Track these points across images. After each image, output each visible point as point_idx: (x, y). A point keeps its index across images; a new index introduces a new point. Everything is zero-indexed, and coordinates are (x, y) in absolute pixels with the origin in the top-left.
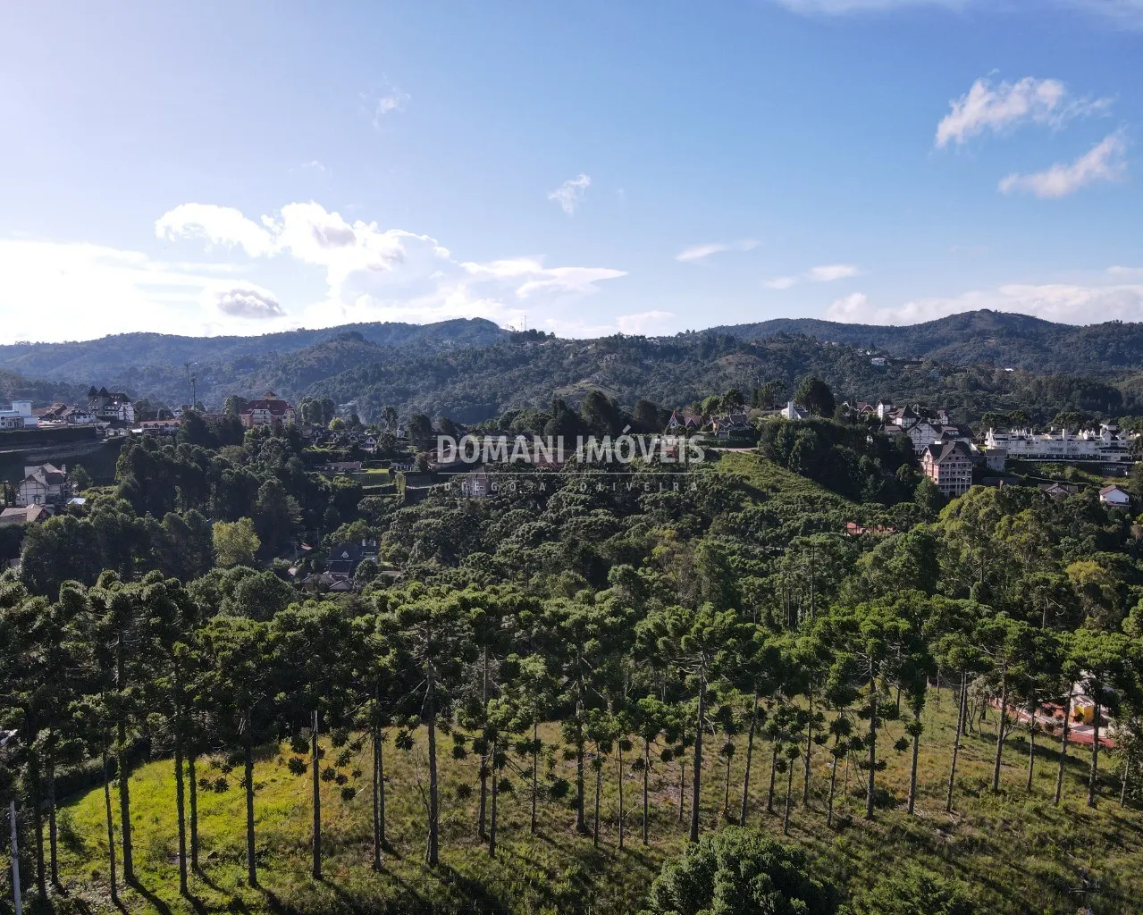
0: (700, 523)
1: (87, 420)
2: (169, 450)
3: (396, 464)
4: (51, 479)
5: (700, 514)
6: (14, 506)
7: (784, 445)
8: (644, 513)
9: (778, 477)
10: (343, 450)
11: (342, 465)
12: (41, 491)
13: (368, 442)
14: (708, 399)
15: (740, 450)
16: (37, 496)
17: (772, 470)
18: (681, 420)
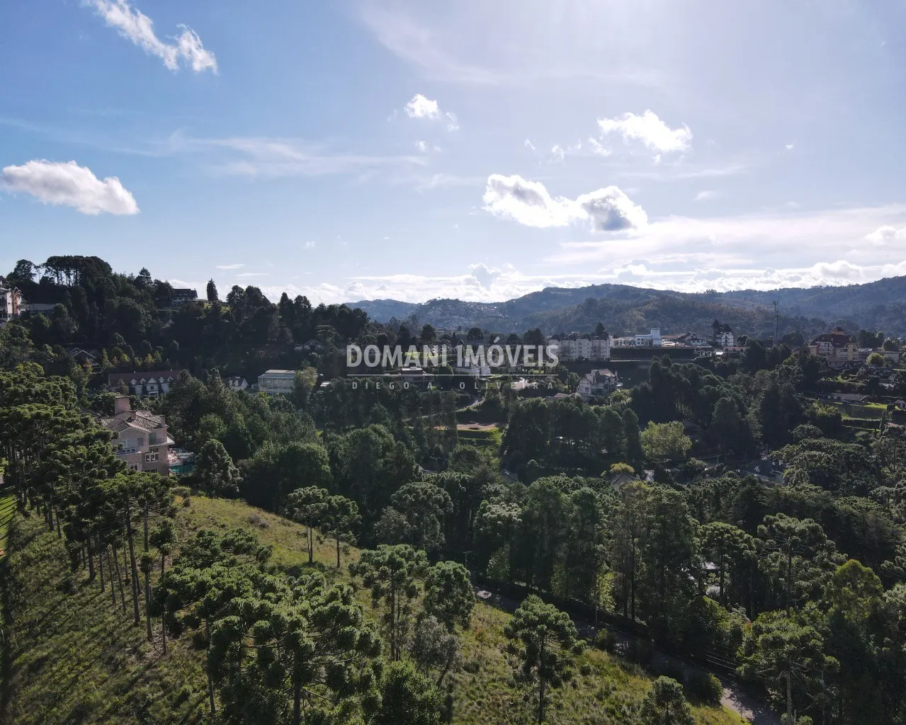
3: (902, 402)
10: (860, 384)
11: (844, 397)
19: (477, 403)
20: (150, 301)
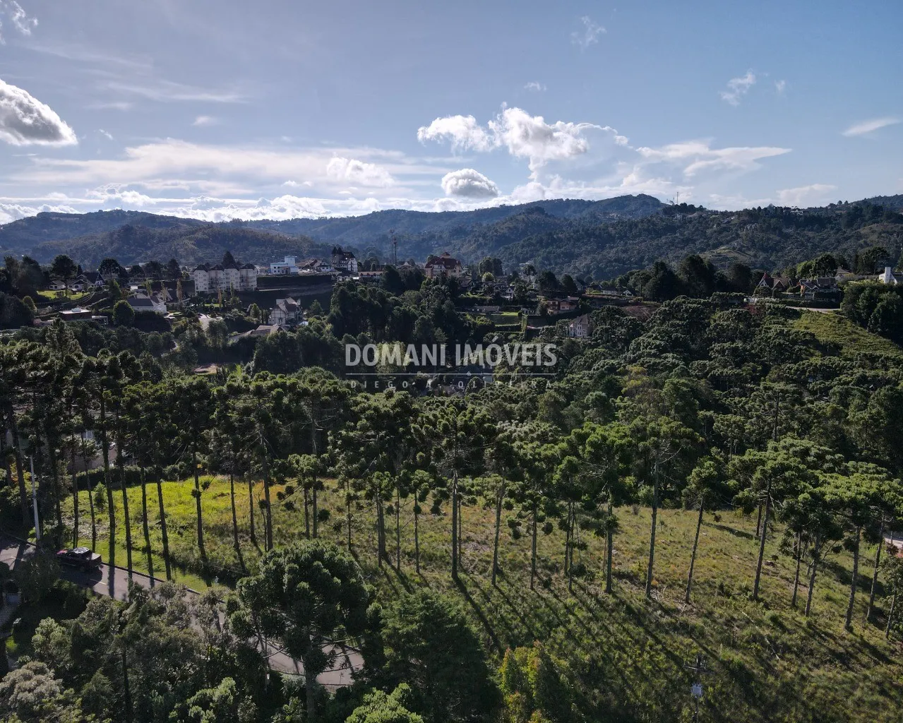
0: (759, 371)
1: (328, 270)
2: (363, 291)
3: (525, 309)
4: (290, 308)
5: (763, 364)
6: (267, 324)
7: (865, 307)
8: (711, 359)
9: (854, 336)
10: (489, 298)
11: (485, 308)
12: (283, 316)
13: (508, 291)
14: (803, 264)
15: (820, 310)
16: (281, 319)
17: (849, 329)
18: (770, 282)
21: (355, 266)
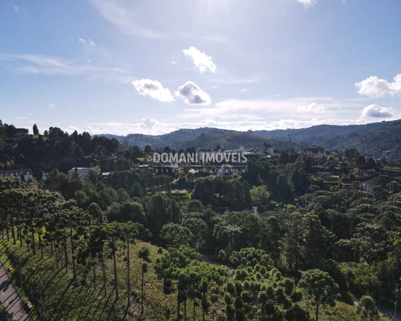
1: (259, 153)
3: (344, 175)
6: (215, 175)
10: (327, 168)
11: (322, 173)
19: (175, 181)
20: (4, 134)
21: (272, 151)
